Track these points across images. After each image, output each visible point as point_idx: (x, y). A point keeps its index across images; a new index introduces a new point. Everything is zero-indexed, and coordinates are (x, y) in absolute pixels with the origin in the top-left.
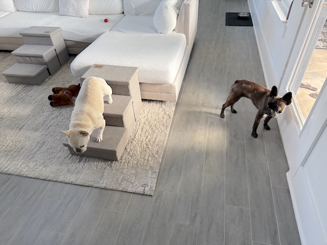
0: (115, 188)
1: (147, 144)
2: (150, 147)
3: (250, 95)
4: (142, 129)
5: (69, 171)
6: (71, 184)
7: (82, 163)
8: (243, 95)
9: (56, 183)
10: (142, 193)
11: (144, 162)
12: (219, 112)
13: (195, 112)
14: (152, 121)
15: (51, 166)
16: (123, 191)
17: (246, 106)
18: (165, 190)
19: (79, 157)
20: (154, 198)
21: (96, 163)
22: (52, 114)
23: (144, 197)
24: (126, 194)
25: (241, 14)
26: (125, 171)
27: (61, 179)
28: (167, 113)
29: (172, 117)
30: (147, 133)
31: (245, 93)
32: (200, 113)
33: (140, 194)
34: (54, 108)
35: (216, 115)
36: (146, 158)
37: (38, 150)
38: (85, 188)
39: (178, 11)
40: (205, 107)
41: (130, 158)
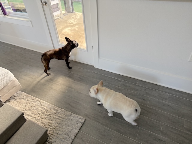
0: (71, 141)
11: (60, 120)
16: (76, 136)
18: (85, 112)
20: (88, 119)
24: (78, 134)
32: (38, 82)
33: (82, 125)
40: (35, 78)
41: (51, 127)
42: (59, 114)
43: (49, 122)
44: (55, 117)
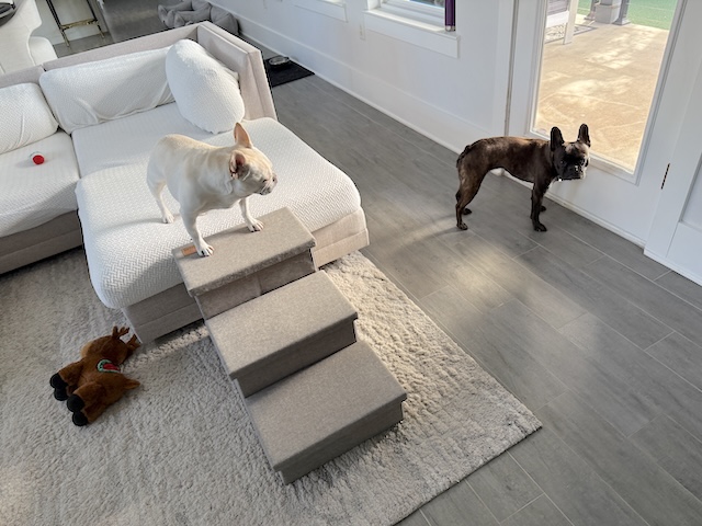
0: (468, 469)
1: (412, 351)
5: (331, 520)
10: (523, 435)
11: (452, 385)
13: (409, 248)
16: (490, 462)
18: (546, 401)
20: (549, 427)
21: (368, 458)
22: (107, 441)
23: (533, 439)
24: (499, 462)
26: (442, 426)
28: (367, 274)
29: (384, 276)
32: (419, 243)
33: (523, 440)
36: (444, 373)
40: (412, 229)
41: (417, 395)
42: (456, 365)
43: (416, 375)
44: (440, 369)
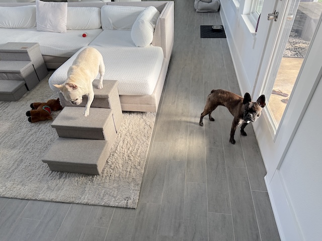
0: (97, 202)
1: (129, 156)
2: (132, 158)
3: (225, 103)
4: (124, 140)
5: (49, 188)
6: (52, 201)
7: (62, 180)
8: (220, 104)
9: (35, 202)
10: (125, 206)
11: (126, 175)
12: (198, 120)
13: (175, 122)
14: (133, 133)
15: (30, 185)
16: (105, 206)
17: (223, 114)
18: (148, 202)
19: (59, 173)
20: (137, 211)
21: (76, 179)
22: (31, 130)
23: (127, 210)
24: (109, 208)
25: (215, 27)
26: (107, 185)
27: (40, 197)
28: (148, 123)
29: (153, 127)
30: (129, 144)
31: (221, 101)
32: (180, 122)
33: (123, 208)
34: (33, 124)
35: (195, 123)
36: (129, 170)
37: (15, 169)
38: (66, 205)
39: (154, 25)
40: (184, 116)
41: (112, 171)
42: (135, 170)
43: (120, 165)
